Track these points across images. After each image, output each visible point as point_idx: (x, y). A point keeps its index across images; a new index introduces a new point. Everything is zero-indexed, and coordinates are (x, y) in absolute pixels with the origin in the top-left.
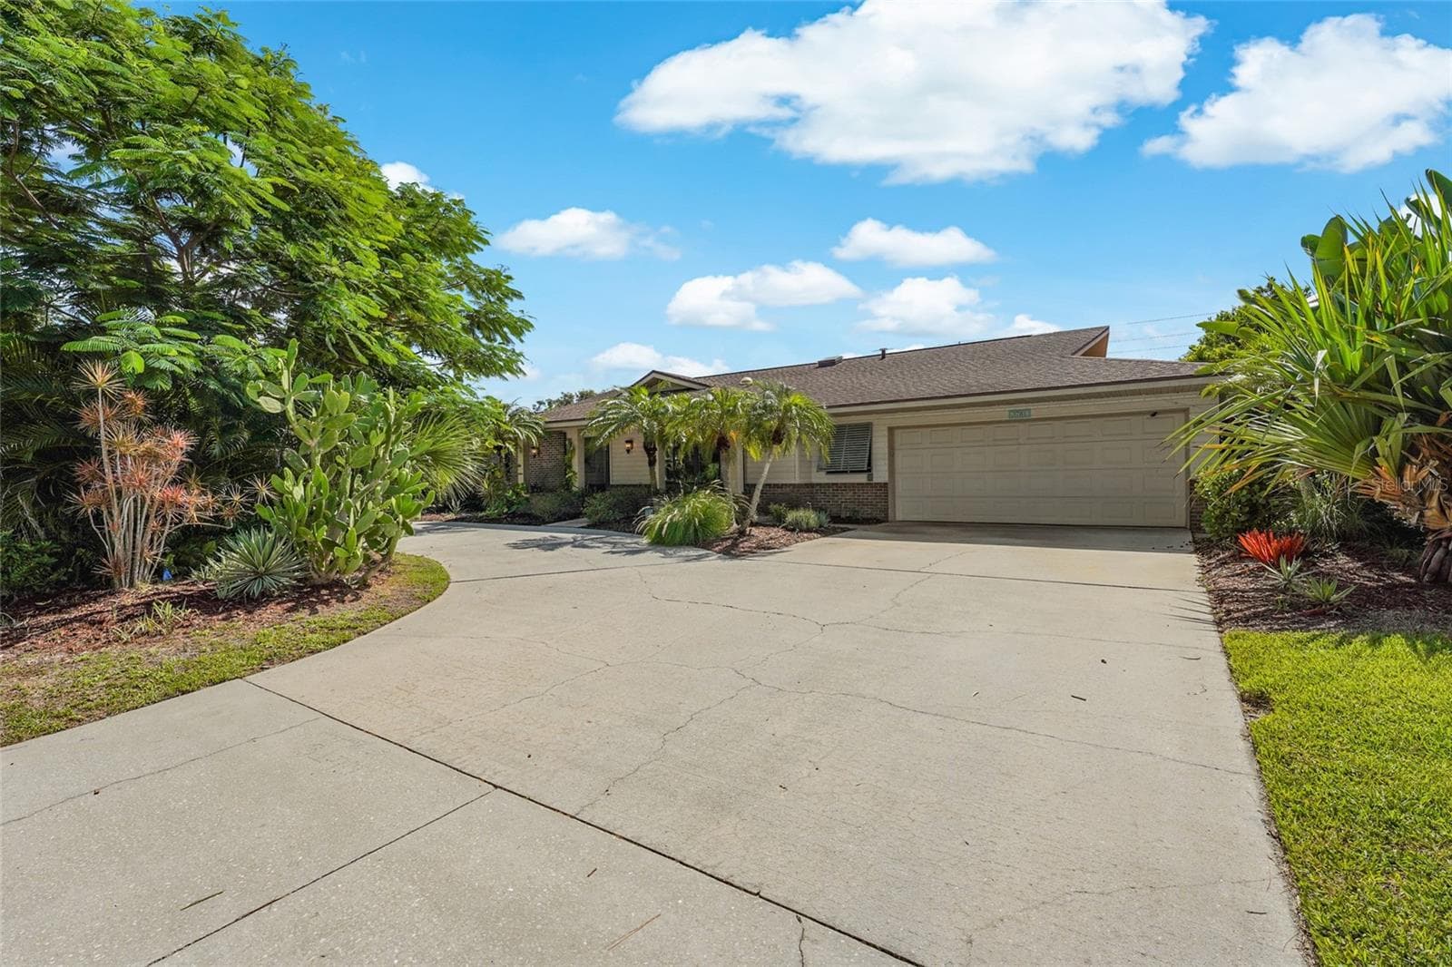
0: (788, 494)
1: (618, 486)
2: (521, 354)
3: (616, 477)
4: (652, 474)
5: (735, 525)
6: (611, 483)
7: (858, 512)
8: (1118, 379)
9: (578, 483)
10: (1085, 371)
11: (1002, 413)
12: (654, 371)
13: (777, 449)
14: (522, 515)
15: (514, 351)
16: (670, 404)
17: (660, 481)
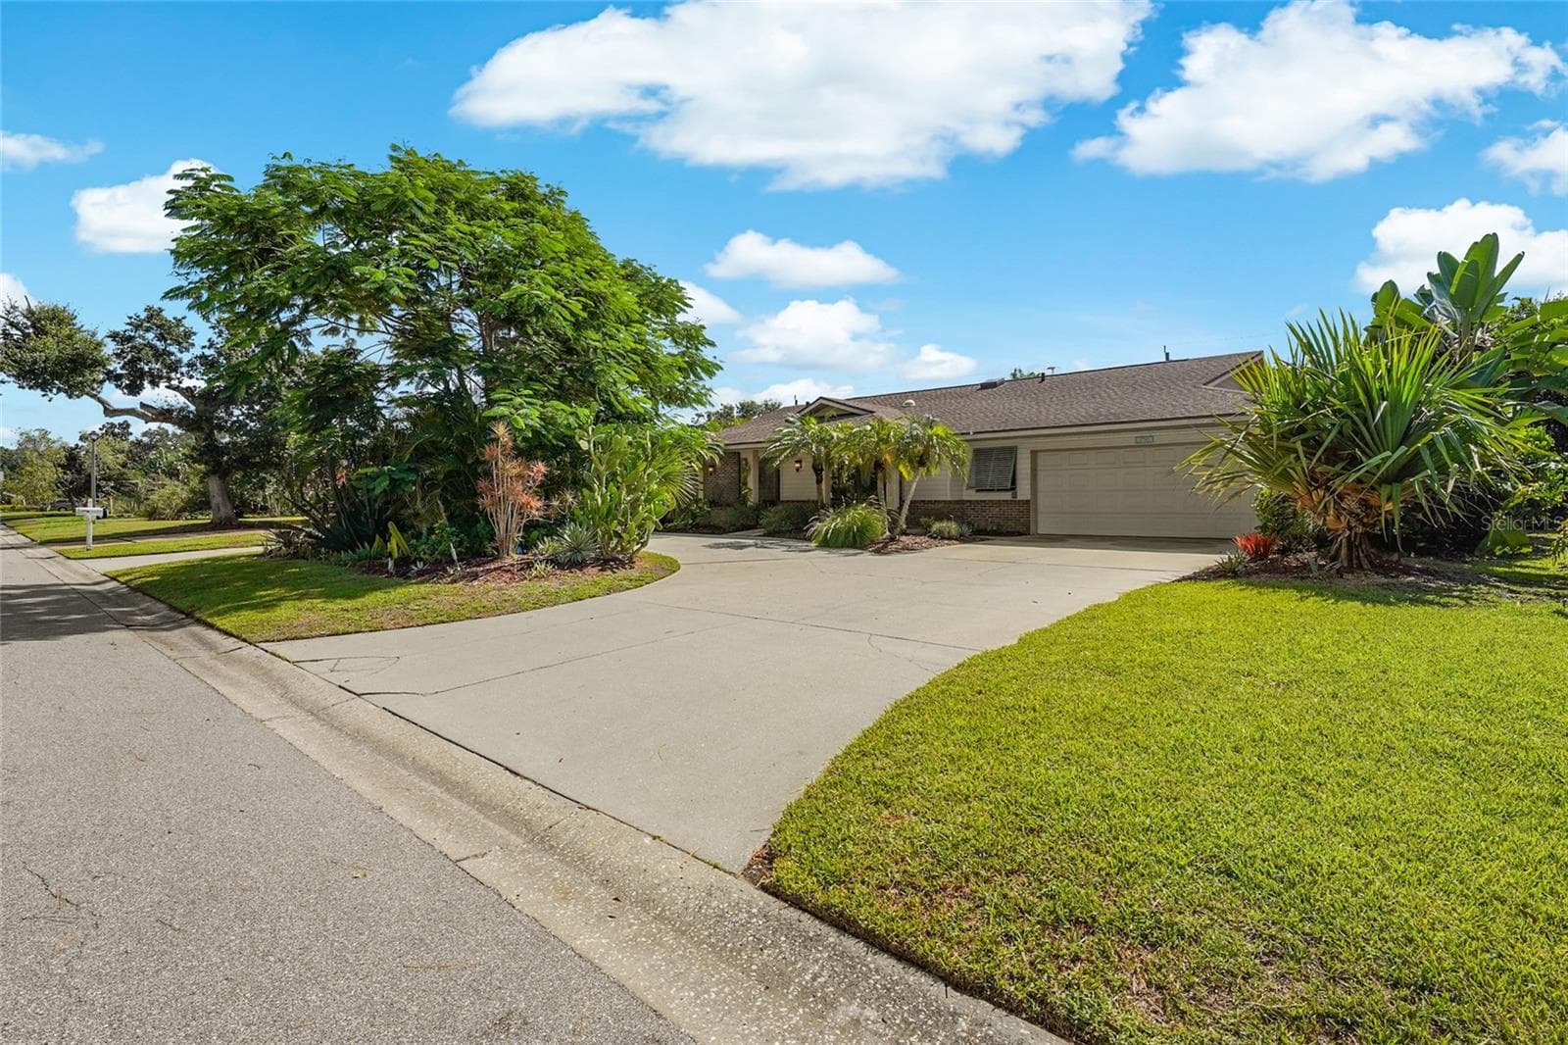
0: (939, 509)
1: (788, 501)
2: (710, 390)
3: (787, 492)
4: (819, 490)
5: (888, 533)
6: (781, 499)
7: (1002, 526)
9: (753, 499)
11: (1129, 439)
12: (821, 398)
13: (923, 470)
14: (705, 527)
15: (704, 386)
16: (835, 431)
17: (826, 495)
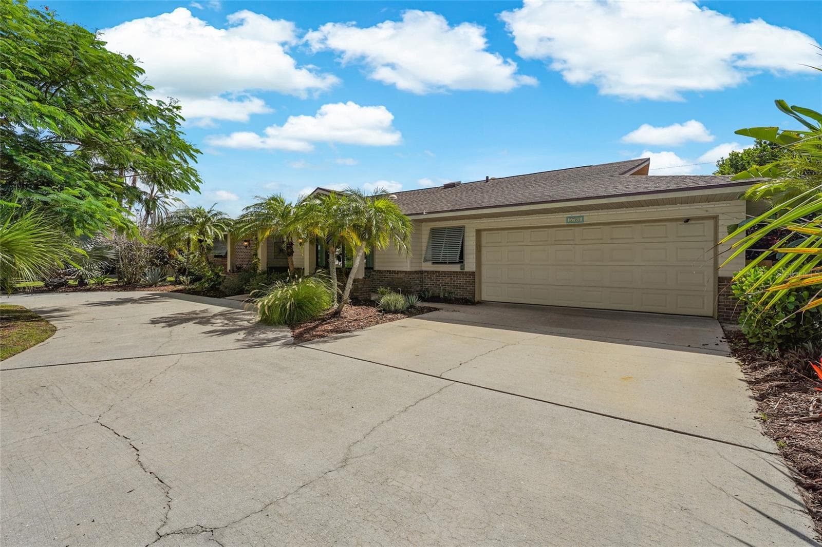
0: (401, 278)
5: (336, 306)
7: (452, 293)
8: (656, 189)
10: (629, 185)
11: (561, 219)
12: (318, 188)
